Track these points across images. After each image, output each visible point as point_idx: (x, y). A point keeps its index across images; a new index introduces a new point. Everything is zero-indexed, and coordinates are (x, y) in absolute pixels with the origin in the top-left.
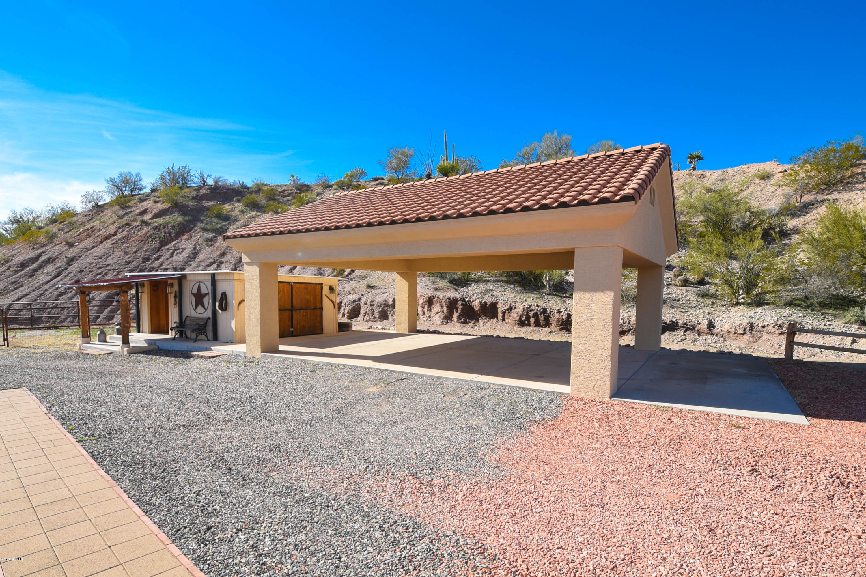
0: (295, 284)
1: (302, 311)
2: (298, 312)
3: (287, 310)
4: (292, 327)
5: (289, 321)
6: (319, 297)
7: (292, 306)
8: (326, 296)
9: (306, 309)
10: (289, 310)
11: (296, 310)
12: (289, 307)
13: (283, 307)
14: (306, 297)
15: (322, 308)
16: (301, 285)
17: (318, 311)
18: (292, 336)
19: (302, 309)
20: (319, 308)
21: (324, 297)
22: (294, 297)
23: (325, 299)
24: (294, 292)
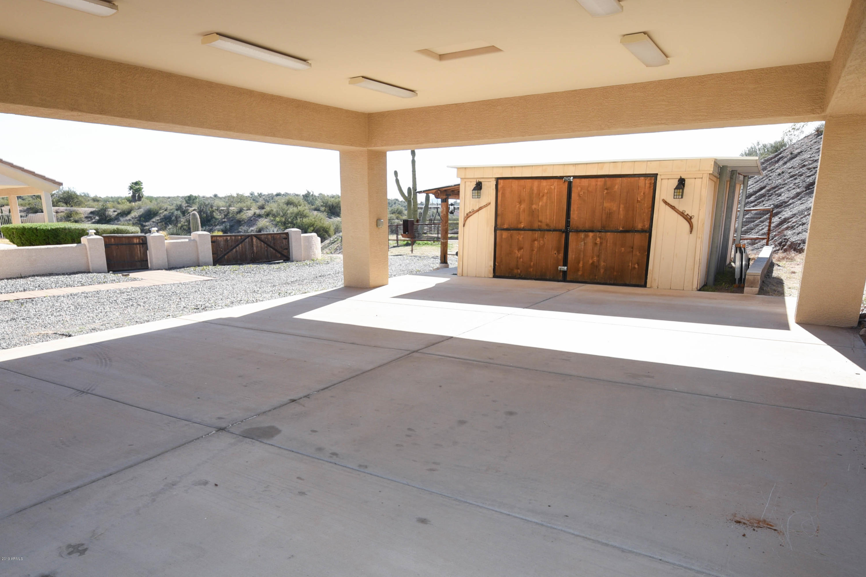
0: (578, 180)
1: (591, 234)
2: (582, 235)
3: (555, 230)
4: (565, 264)
5: (559, 252)
6: (647, 203)
7: (568, 223)
8: (666, 202)
9: (604, 230)
10: (560, 230)
11: (578, 231)
12: (562, 225)
13: (547, 225)
14: (606, 205)
15: (649, 232)
16: (593, 180)
17: (638, 239)
18: (564, 280)
19: (592, 231)
20: (643, 231)
21: (659, 205)
22: (574, 207)
23: (660, 210)
24: (574, 195)
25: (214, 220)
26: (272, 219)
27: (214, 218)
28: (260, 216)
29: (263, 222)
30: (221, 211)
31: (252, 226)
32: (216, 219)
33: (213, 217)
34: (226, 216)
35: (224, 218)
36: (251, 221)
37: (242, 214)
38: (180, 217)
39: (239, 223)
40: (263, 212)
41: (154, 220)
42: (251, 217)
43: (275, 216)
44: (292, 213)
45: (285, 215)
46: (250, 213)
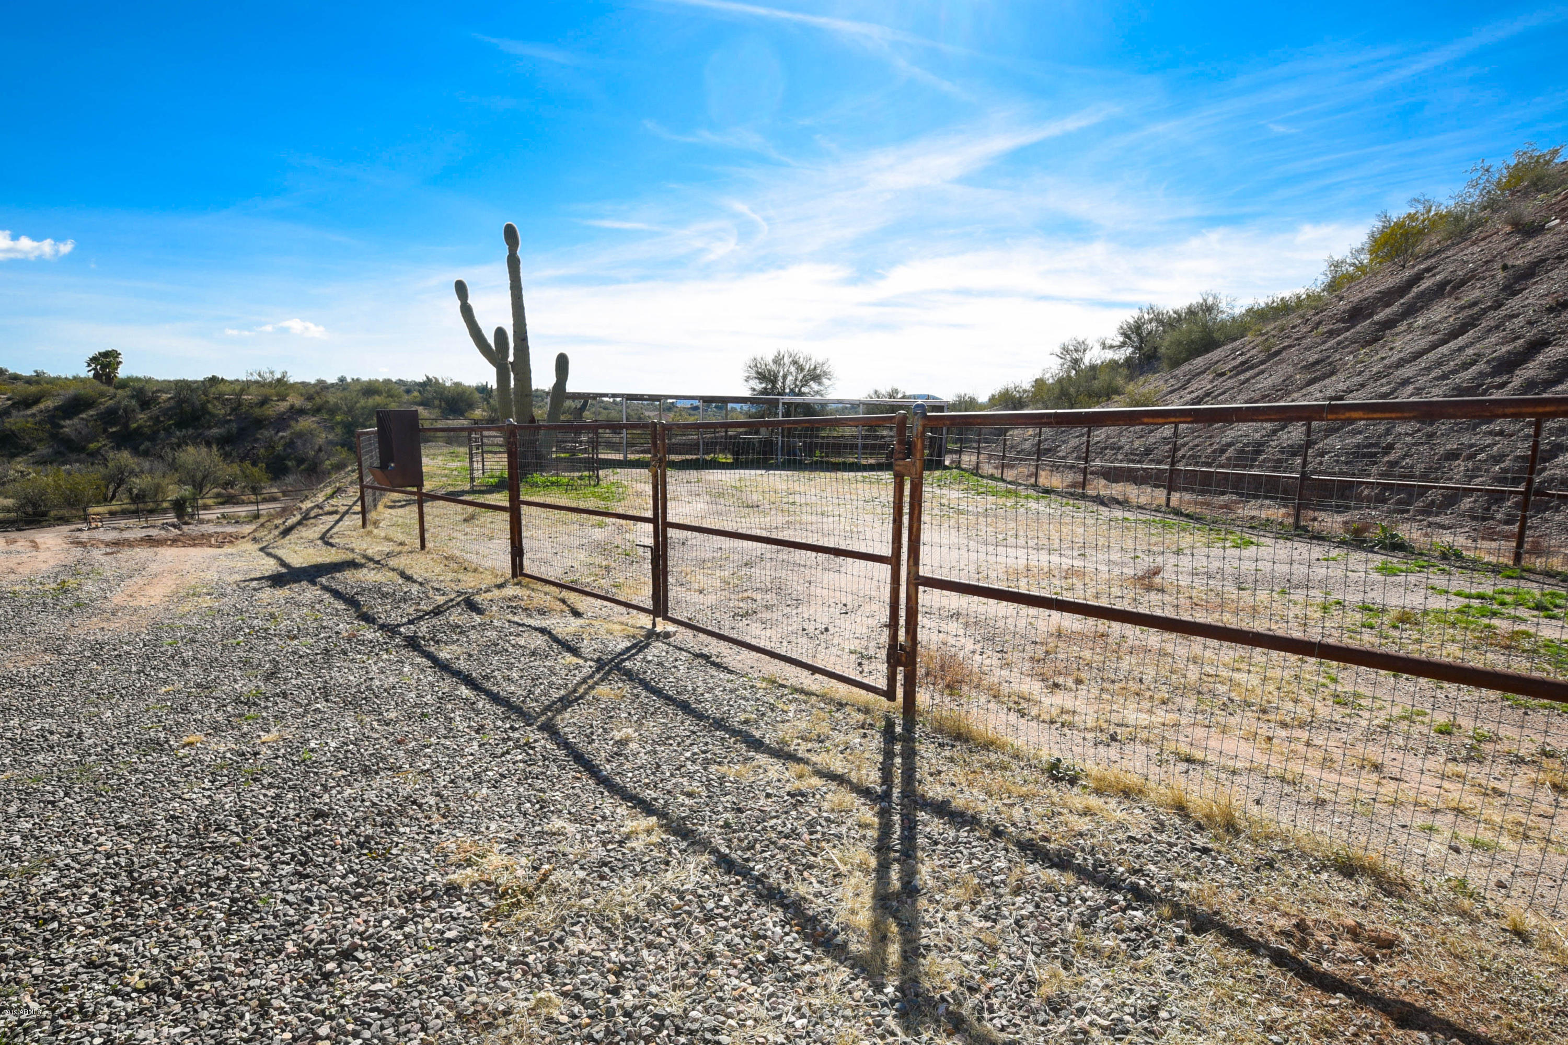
25: (208, 417)
26: (326, 417)
27: (209, 413)
28: (301, 412)
29: (306, 423)
30: (224, 402)
31: (284, 430)
32: (213, 416)
33: (204, 411)
34: (233, 410)
35: (230, 415)
36: (282, 421)
37: (265, 407)
38: (134, 411)
39: (260, 423)
40: (309, 405)
41: (84, 416)
42: (284, 413)
43: (333, 411)
44: (363, 408)
45: (350, 410)
46: (283, 406)
